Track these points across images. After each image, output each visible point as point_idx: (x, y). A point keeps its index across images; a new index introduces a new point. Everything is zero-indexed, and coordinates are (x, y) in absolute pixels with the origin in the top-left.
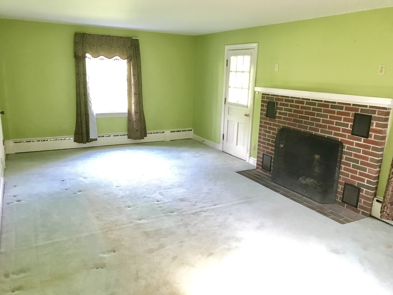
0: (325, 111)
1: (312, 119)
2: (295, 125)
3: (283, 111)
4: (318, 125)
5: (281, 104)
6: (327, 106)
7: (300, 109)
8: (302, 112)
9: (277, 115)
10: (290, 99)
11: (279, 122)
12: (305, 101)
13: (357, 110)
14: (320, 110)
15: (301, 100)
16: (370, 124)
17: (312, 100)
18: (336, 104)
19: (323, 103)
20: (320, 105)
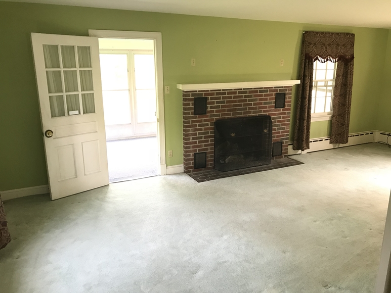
0: (255, 96)
1: (245, 105)
2: (230, 114)
3: (215, 105)
4: (250, 109)
5: (212, 99)
6: (257, 92)
7: (233, 99)
8: (235, 101)
9: (209, 110)
10: (222, 91)
11: (211, 116)
12: (237, 91)
13: (277, 90)
14: (251, 96)
15: (233, 91)
16: (285, 98)
17: (244, 89)
18: (263, 89)
19: (253, 90)
20: (250, 92)
